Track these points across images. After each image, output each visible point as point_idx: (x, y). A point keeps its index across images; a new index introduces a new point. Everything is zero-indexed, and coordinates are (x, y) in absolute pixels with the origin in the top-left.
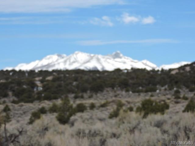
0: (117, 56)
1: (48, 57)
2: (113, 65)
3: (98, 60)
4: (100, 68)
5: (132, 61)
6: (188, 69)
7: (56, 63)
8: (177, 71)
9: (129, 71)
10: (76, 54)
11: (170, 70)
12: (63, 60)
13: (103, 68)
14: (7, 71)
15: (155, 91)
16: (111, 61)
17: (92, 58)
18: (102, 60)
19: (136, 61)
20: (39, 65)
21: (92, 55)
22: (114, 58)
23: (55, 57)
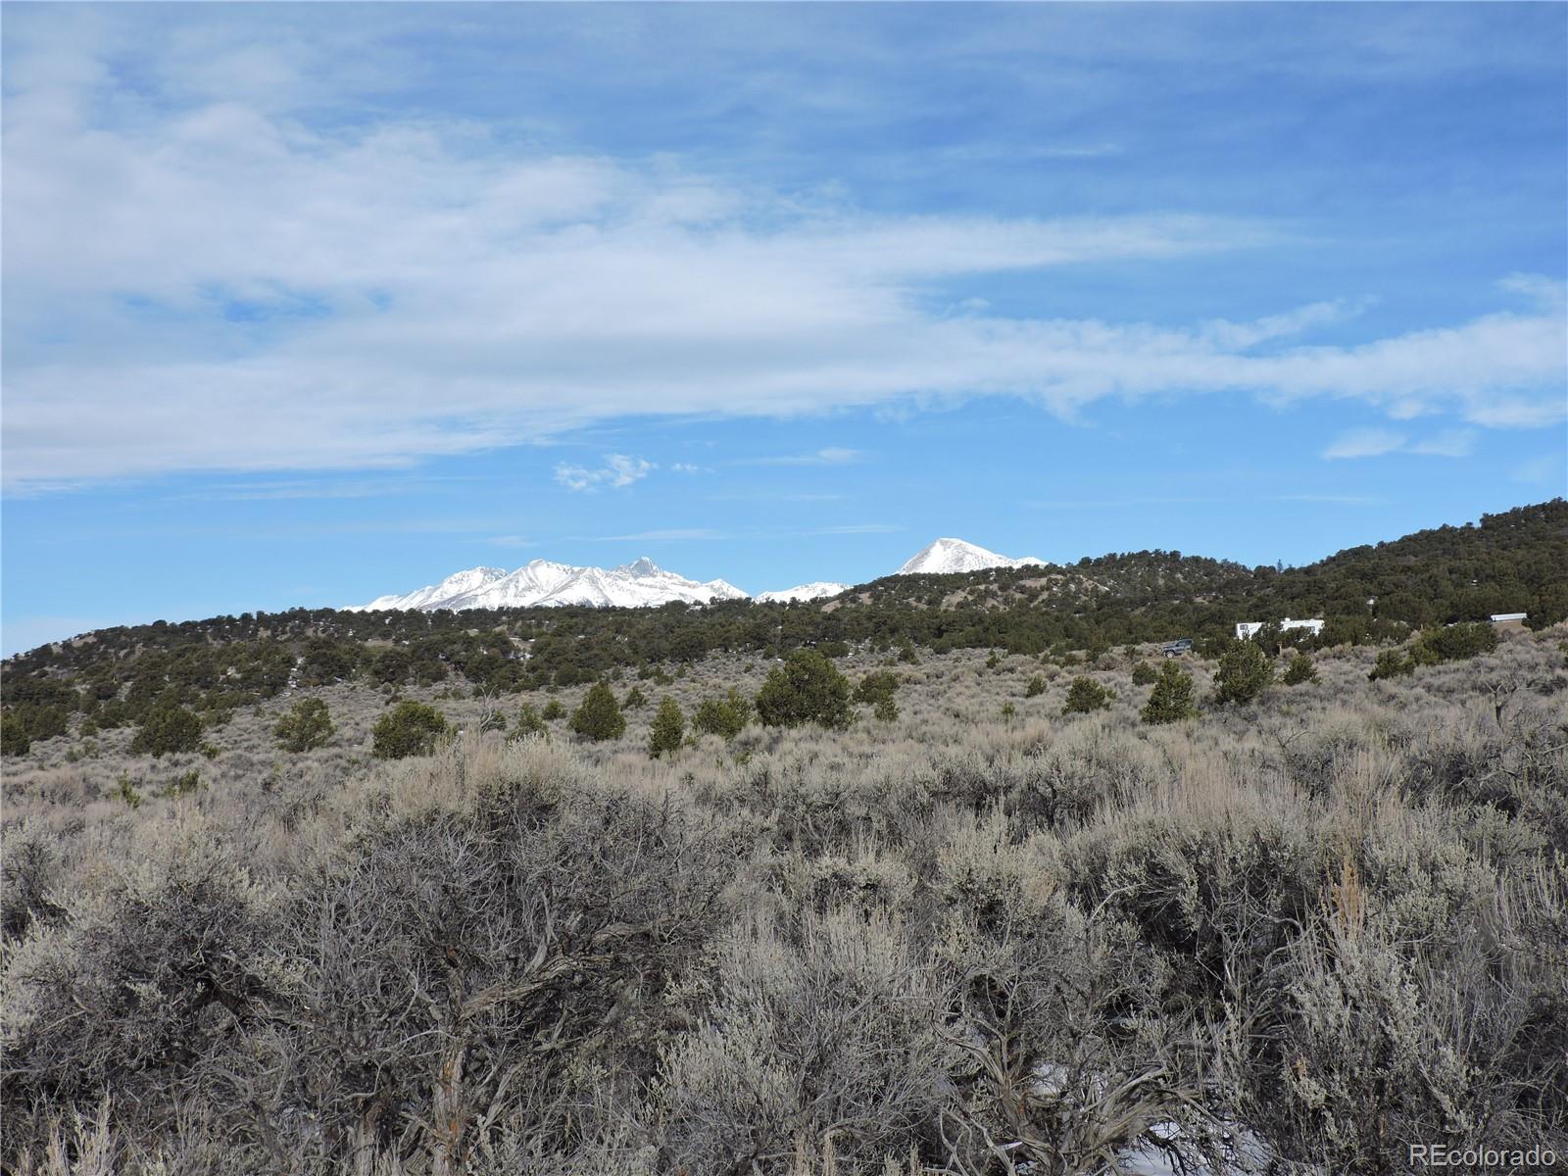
0: (643, 569)
1: (457, 575)
2: (632, 593)
3: (593, 581)
4: (597, 602)
5: (684, 584)
6: (865, 598)
7: (479, 591)
8: (837, 604)
9: (708, 607)
10: (533, 568)
11: (817, 602)
12: (496, 584)
13: (607, 600)
14: (375, 612)
15: (844, 653)
16: (629, 583)
17: (576, 577)
18: (604, 581)
19: (693, 582)
20: (435, 598)
21: (576, 569)
22: (636, 577)
23: (476, 577)
